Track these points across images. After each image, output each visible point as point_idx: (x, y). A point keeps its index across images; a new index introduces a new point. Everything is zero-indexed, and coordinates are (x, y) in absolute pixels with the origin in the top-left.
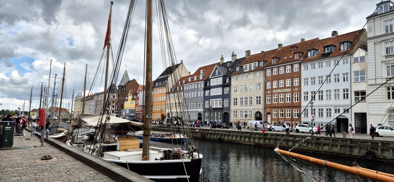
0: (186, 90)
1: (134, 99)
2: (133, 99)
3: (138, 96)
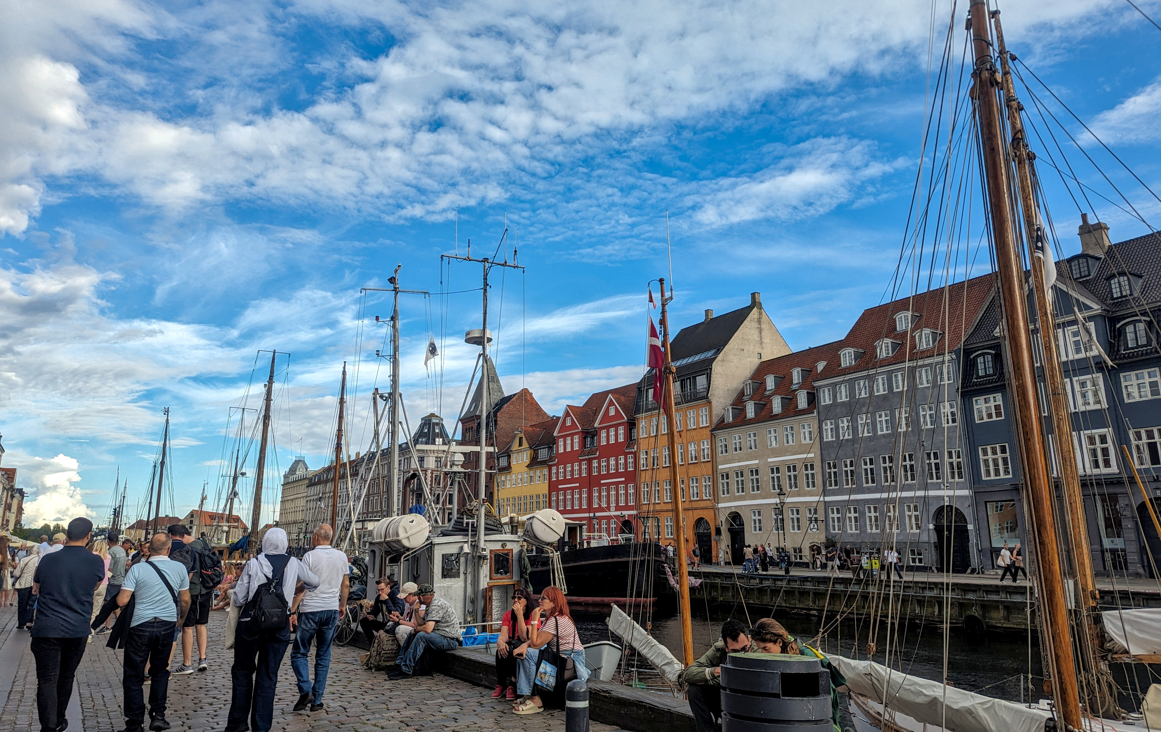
0: (835, 404)
1: (543, 463)
2: (534, 463)
3: (561, 450)
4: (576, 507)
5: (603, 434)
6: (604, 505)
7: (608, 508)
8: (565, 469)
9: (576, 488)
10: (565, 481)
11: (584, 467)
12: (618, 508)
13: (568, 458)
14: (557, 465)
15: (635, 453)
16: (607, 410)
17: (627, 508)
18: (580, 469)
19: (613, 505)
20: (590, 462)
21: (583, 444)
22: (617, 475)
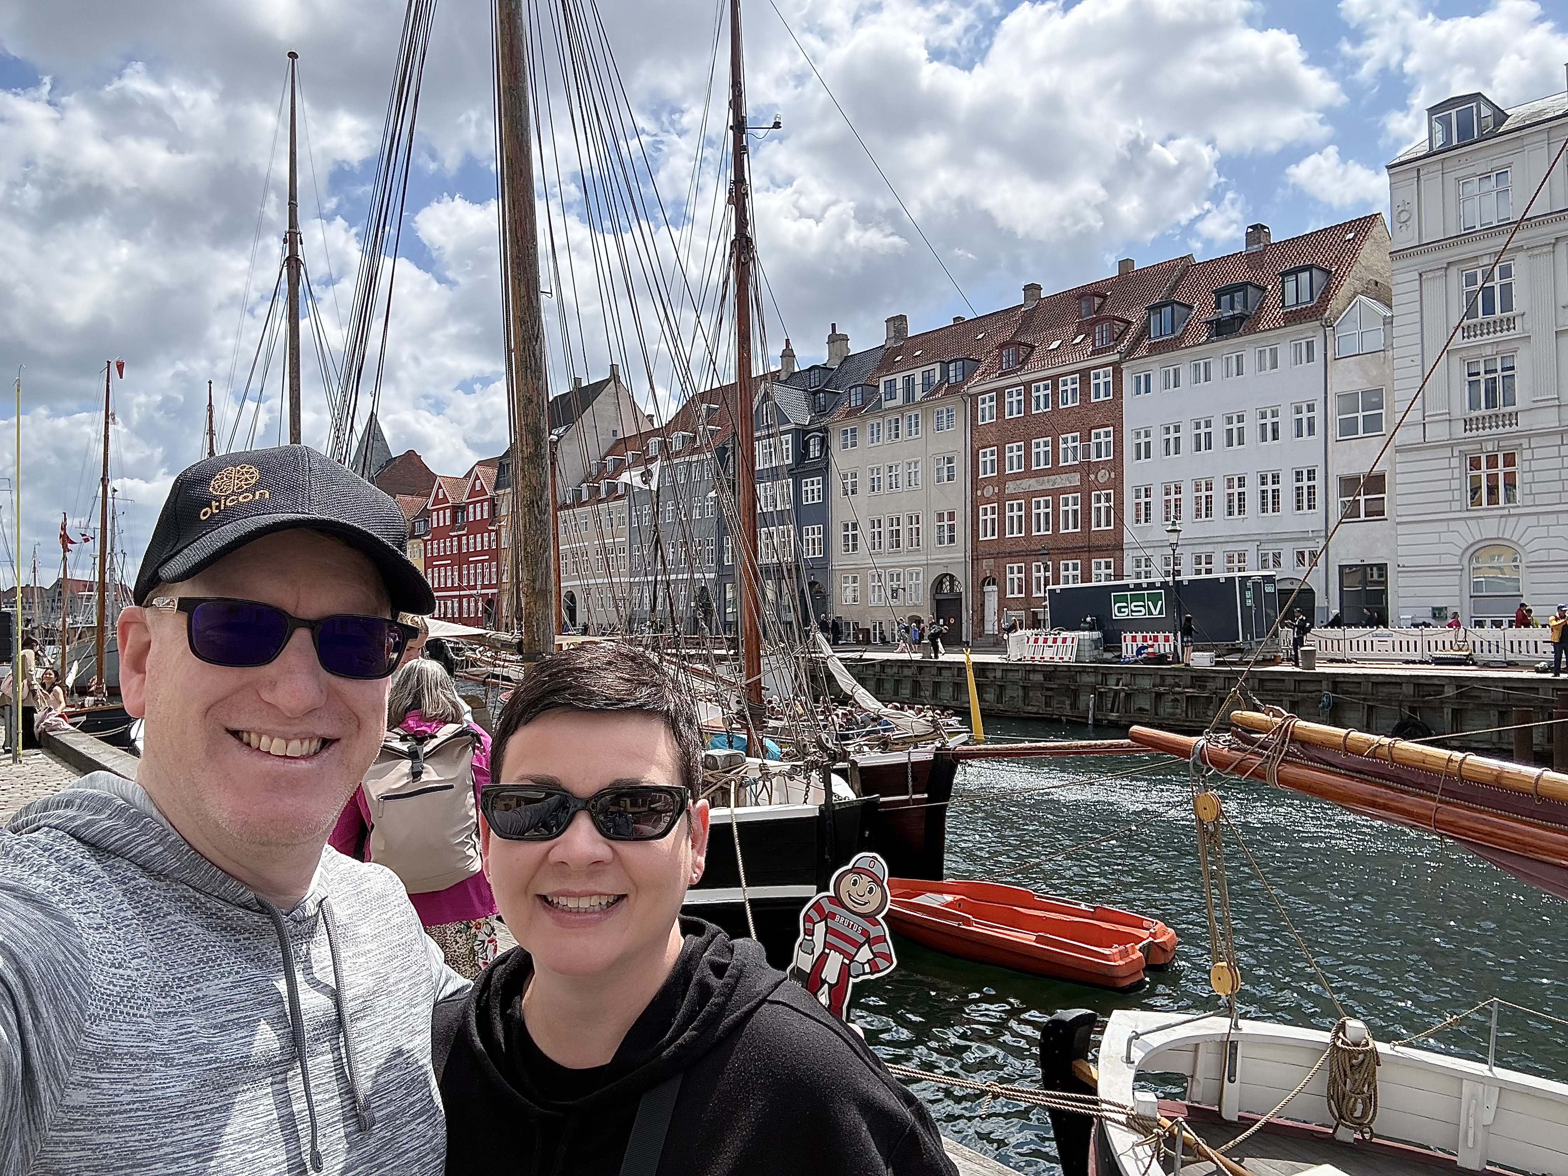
1: (419, 536)
3: (435, 526)
4: (449, 585)
5: (471, 510)
6: (472, 583)
7: (474, 587)
8: (438, 544)
9: (448, 565)
10: (439, 558)
11: (455, 543)
12: (484, 587)
13: (440, 533)
14: (432, 540)
15: (496, 531)
16: (474, 485)
17: (490, 586)
18: (449, 546)
19: (479, 583)
20: (459, 537)
21: (454, 519)
22: (482, 552)
